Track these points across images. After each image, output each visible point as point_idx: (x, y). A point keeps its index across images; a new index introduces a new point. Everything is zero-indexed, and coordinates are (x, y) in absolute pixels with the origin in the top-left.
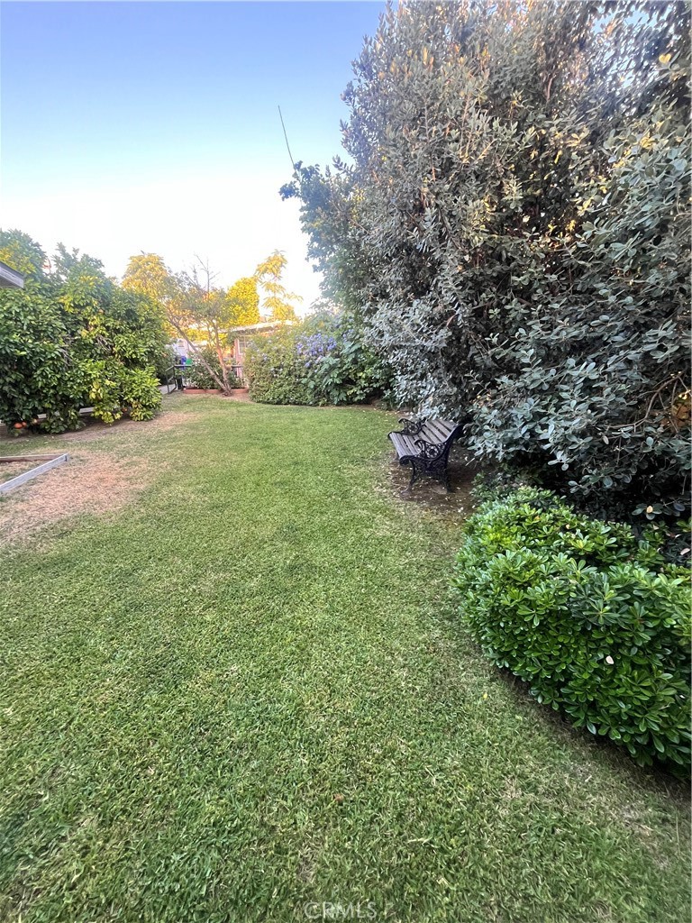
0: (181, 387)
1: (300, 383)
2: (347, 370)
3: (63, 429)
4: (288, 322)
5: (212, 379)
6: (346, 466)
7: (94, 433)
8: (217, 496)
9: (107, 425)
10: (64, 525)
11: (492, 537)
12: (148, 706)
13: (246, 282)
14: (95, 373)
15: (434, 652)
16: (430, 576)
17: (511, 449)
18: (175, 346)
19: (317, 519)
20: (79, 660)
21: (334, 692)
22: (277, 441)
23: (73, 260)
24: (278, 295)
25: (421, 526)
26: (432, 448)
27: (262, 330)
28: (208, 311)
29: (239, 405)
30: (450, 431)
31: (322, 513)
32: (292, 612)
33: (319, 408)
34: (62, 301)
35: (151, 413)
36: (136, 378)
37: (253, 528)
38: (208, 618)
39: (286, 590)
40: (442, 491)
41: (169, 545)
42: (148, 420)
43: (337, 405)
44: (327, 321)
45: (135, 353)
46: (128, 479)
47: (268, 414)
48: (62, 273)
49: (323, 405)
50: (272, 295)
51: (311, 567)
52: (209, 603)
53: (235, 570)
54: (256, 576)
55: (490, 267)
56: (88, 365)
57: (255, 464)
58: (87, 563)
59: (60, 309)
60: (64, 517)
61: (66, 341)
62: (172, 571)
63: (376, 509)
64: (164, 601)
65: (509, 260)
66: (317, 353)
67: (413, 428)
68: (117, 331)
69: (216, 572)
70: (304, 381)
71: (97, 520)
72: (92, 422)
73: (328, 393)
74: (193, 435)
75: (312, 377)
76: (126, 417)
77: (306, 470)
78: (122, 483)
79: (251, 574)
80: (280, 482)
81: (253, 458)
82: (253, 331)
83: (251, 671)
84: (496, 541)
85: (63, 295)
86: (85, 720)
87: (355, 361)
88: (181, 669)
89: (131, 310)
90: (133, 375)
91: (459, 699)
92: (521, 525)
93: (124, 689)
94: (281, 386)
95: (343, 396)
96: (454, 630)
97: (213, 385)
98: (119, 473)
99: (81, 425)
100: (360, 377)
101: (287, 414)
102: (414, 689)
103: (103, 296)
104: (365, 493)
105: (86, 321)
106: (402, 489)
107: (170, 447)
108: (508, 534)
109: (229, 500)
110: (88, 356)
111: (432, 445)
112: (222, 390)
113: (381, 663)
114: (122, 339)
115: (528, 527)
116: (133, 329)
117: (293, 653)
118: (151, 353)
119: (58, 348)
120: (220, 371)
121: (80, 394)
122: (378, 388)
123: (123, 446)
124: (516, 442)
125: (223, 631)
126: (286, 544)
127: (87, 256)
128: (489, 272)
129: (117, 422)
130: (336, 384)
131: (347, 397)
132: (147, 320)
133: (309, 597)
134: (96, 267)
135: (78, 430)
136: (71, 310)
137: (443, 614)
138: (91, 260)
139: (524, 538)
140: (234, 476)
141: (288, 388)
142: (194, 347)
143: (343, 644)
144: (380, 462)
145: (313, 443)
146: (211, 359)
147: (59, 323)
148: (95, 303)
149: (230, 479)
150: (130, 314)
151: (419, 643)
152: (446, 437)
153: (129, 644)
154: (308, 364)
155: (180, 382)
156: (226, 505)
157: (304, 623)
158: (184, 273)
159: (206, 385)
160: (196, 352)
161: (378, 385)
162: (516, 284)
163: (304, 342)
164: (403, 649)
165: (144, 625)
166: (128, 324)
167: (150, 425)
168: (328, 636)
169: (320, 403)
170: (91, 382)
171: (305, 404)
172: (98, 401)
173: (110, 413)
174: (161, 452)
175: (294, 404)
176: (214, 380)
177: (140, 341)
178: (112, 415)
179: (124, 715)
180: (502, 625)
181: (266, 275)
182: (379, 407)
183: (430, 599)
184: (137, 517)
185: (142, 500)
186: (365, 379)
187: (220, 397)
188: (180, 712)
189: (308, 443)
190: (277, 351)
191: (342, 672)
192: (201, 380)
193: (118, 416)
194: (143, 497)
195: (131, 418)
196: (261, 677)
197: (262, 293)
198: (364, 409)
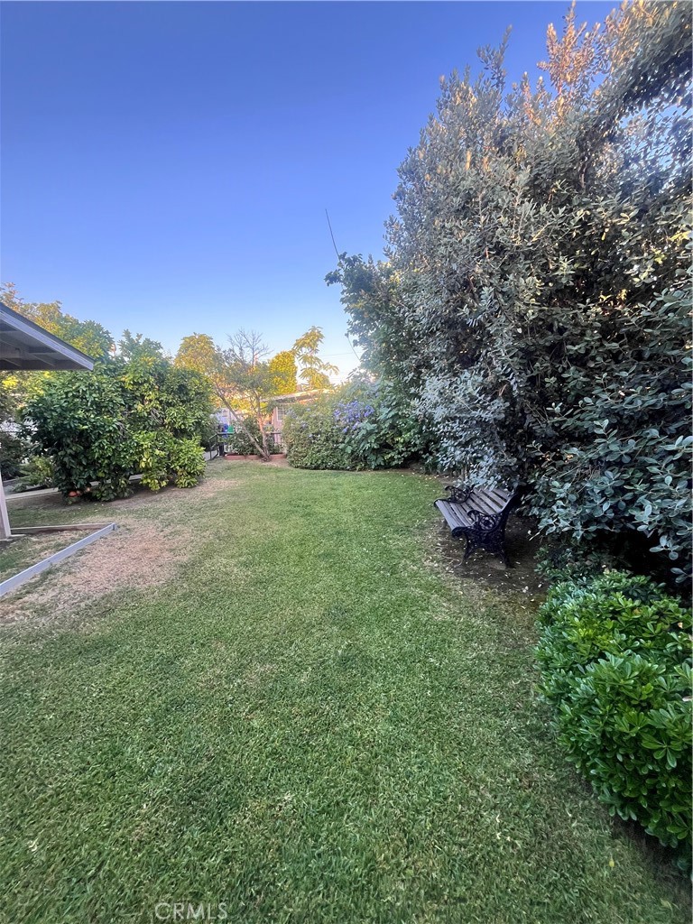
0: (222, 453)
1: (337, 448)
2: (384, 435)
3: (113, 497)
4: (326, 391)
5: (252, 445)
6: (390, 536)
7: (140, 501)
8: (260, 570)
9: (154, 493)
10: (108, 601)
11: (582, 632)
12: (190, 849)
13: (285, 355)
14: (147, 444)
15: (530, 786)
16: (506, 676)
17: (592, 528)
18: (218, 416)
19: (367, 599)
20: (113, 775)
21: (412, 842)
22: (317, 509)
23: (136, 344)
24: (314, 366)
25: (483, 610)
26: (487, 518)
27: (300, 398)
28: (252, 384)
29: (278, 470)
30: (506, 501)
31: (371, 591)
32: (350, 719)
33: (356, 472)
34: (123, 379)
35: (194, 480)
36: (183, 447)
37: (299, 608)
38: (255, 724)
39: (341, 689)
40: (500, 566)
41: (212, 627)
42: (192, 487)
43: (375, 470)
44: (365, 390)
45: (184, 424)
46: (171, 550)
47: (307, 480)
48: (126, 356)
49: (360, 470)
50: (309, 366)
51: (366, 659)
52: (256, 703)
53: (283, 661)
54: (306, 669)
55: (541, 337)
56: (141, 436)
57: (297, 534)
58: (128, 647)
59: (121, 387)
60: (108, 592)
61: (123, 414)
62: (215, 660)
63: (429, 588)
64: (207, 698)
65: (561, 331)
66: (355, 419)
67: (460, 496)
68: (169, 404)
69: (263, 663)
70: (341, 446)
71: (141, 596)
72: (140, 489)
73: (365, 458)
74: (234, 502)
75: (349, 442)
76: (172, 484)
77: (350, 540)
78: (166, 554)
79: (301, 667)
80: (324, 554)
81: (293, 527)
82: (292, 400)
83: (308, 803)
84: (591, 639)
85: (124, 374)
86: (117, 865)
87: (392, 427)
88: (227, 794)
89: (183, 386)
90: (181, 445)
91: (577, 866)
92: (616, 619)
93: (163, 822)
94: (319, 451)
95: (380, 461)
96: (549, 754)
97: (253, 451)
98: (164, 543)
99: (130, 492)
100: (398, 442)
101: (325, 480)
102: (514, 845)
103: (159, 374)
104: (415, 568)
105: (143, 396)
106: (455, 563)
107: (212, 515)
108: (603, 631)
109: (273, 574)
110: (141, 427)
111: (486, 516)
112: (261, 456)
113: (466, 801)
114: (173, 411)
115: (626, 622)
116: (183, 402)
117: (355, 779)
118: (198, 423)
119: (116, 421)
120: (260, 438)
121: (131, 463)
122: (416, 453)
123: (168, 514)
124: (598, 521)
125: (273, 742)
126: (335, 629)
127: (149, 340)
128: (541, 342)
129: (162, 490)
130: (374, 449)
131: (384, 461)
132: (197, 394)
133: (368, 699)
134: (155, 349)
135: (126, 498)
136: (130, 387)
137: (531, 730)
138: (152, 343)
139: (624, 637)
140: (277, 547)
141: (325, 453)
142: (236, 416)
143: (415, 768)
144: (426, 531)
145: (354, 510)
146: (251, 427)
147: (119, 400)
148: (152, 380)
149: (271, 551)
150: (182, 389)
151: (508, 771)
152: (501, 507)
153: (168, 756)
154: (345, 430)
155: (221, 448)
156: (271, 580)
157: (365, 736)
158: (231, 350)
159: (247, 450)
160: (239, 420)
161: (416, 449)
162: (571, 353)
163: (341, 409)
164: (489, 780)
165: (186, 730)
166: (179, 397)
167: (193, 492)
168: (395, 755)
169: (358, 468)
170: (142, 452)
171: (343, 469)
172: (147, 469)
173: (157, 481)
174: (204, 520)
175: (332, 468)
176: (254, 447)
177: (189, 413)
178: (159, 483)
179: (162, 862)
180: (620, 758)
181: (303, 348)
182: (418, 471)
183: (512, 708)
184: (180, 593)
185: (185, 573)
186: (402, 444)
187: (259, 463)
188: (227, 860)
189: (349, 511)
190: (316, 418)
191: (418, 812)
192: (242, 446)
193: (164, 484)
194: (186, 570)
195: (176, 485)
196: (320, 813)
197: (300, 365)
198: (402, 473)
